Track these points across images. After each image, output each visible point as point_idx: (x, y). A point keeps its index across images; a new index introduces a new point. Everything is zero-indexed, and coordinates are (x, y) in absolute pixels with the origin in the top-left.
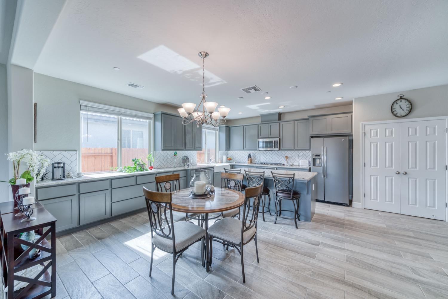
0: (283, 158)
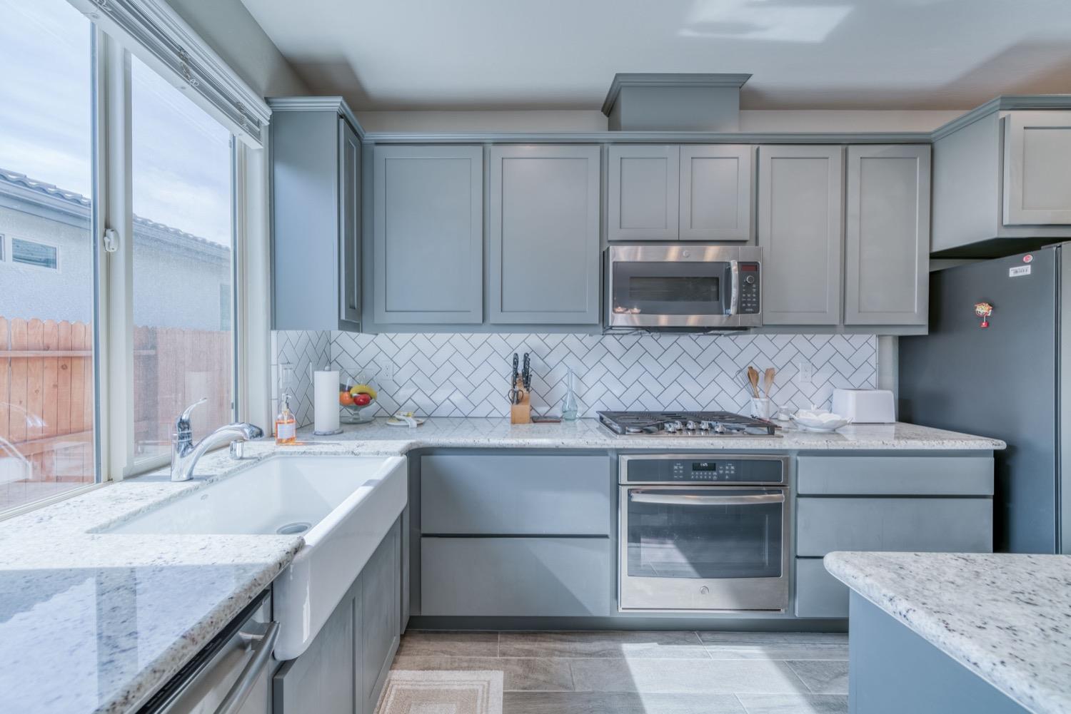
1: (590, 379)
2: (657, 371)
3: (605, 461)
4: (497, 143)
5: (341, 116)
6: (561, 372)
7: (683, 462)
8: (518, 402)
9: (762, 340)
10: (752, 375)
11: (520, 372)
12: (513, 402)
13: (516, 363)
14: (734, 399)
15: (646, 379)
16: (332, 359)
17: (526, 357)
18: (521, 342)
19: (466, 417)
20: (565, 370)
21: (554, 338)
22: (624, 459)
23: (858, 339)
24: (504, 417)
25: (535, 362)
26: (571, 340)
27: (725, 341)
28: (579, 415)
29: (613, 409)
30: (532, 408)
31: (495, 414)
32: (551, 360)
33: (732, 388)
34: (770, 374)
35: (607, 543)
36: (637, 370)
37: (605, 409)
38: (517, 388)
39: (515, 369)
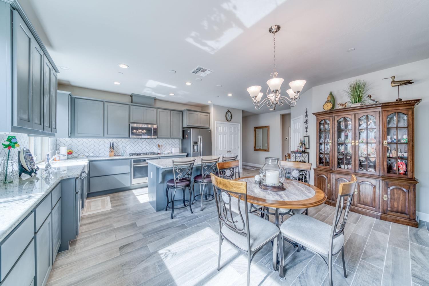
0: (154, 147)
1: (127, 147)
2: (134, 146)
3: (129, 160)
4: (106, 102)
5: (69, 95)
6: (121, 146)
7: (143, 159)
8: (111, 152)
9: (161, 140)
10: (159, 146)
11: (111, 146)
12: (110, 152)
13: (110, 144)
14: (156, 150)
15: (139, 147)
16: (57, 144)
17: (113, 143)
18: (111, 140)
19: (98, 156)
20: (122, 146)
21: (119, 140)
22: (132, 160)
23: (176, 140)
24: (107, 156)
25: (115, 144)
26: (123, 140)
27: (154, 140)
28: (125, 154)
29: (132, 153)
30: (114, 154)
31: (105, 155)
32: (119, 144)
33: (155, 148)
34: (162, 146)
35: (129, 174)
36: (137, 146)
37: (131, 153)
38: (111, 149)
39: (110, 146)
